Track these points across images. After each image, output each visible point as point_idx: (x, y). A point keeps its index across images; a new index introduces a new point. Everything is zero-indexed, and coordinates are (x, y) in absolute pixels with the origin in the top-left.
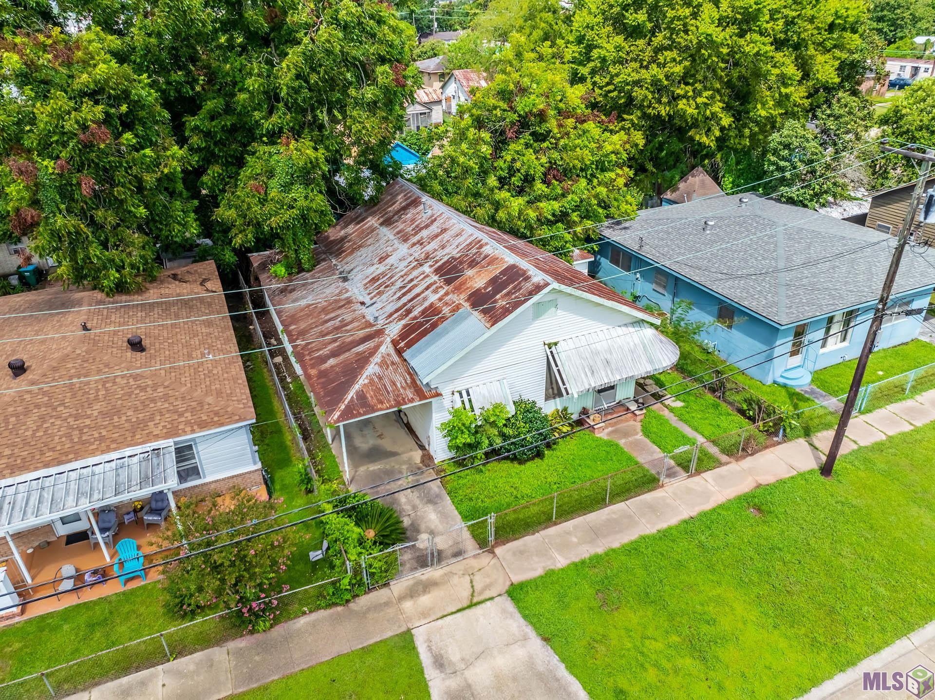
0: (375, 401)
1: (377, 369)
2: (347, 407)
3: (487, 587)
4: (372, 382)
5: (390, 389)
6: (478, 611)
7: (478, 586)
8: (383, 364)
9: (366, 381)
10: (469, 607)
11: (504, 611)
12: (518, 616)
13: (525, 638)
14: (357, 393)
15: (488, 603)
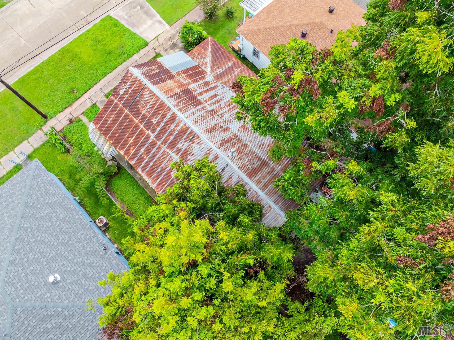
0: (200, 49)
1: (206, 60)
2: (208, 44)
3: (155, 43)
4: (206, 55)
5: (197, 55)
6: (155, 36)
7: (157, 42)
8: (206, 63)
9: (207, 54)
10: (157, 37)
11: (148, 38)
12: (144, 38)
13: (141, 33)
14: (208, 49)
15: (153, 39)
